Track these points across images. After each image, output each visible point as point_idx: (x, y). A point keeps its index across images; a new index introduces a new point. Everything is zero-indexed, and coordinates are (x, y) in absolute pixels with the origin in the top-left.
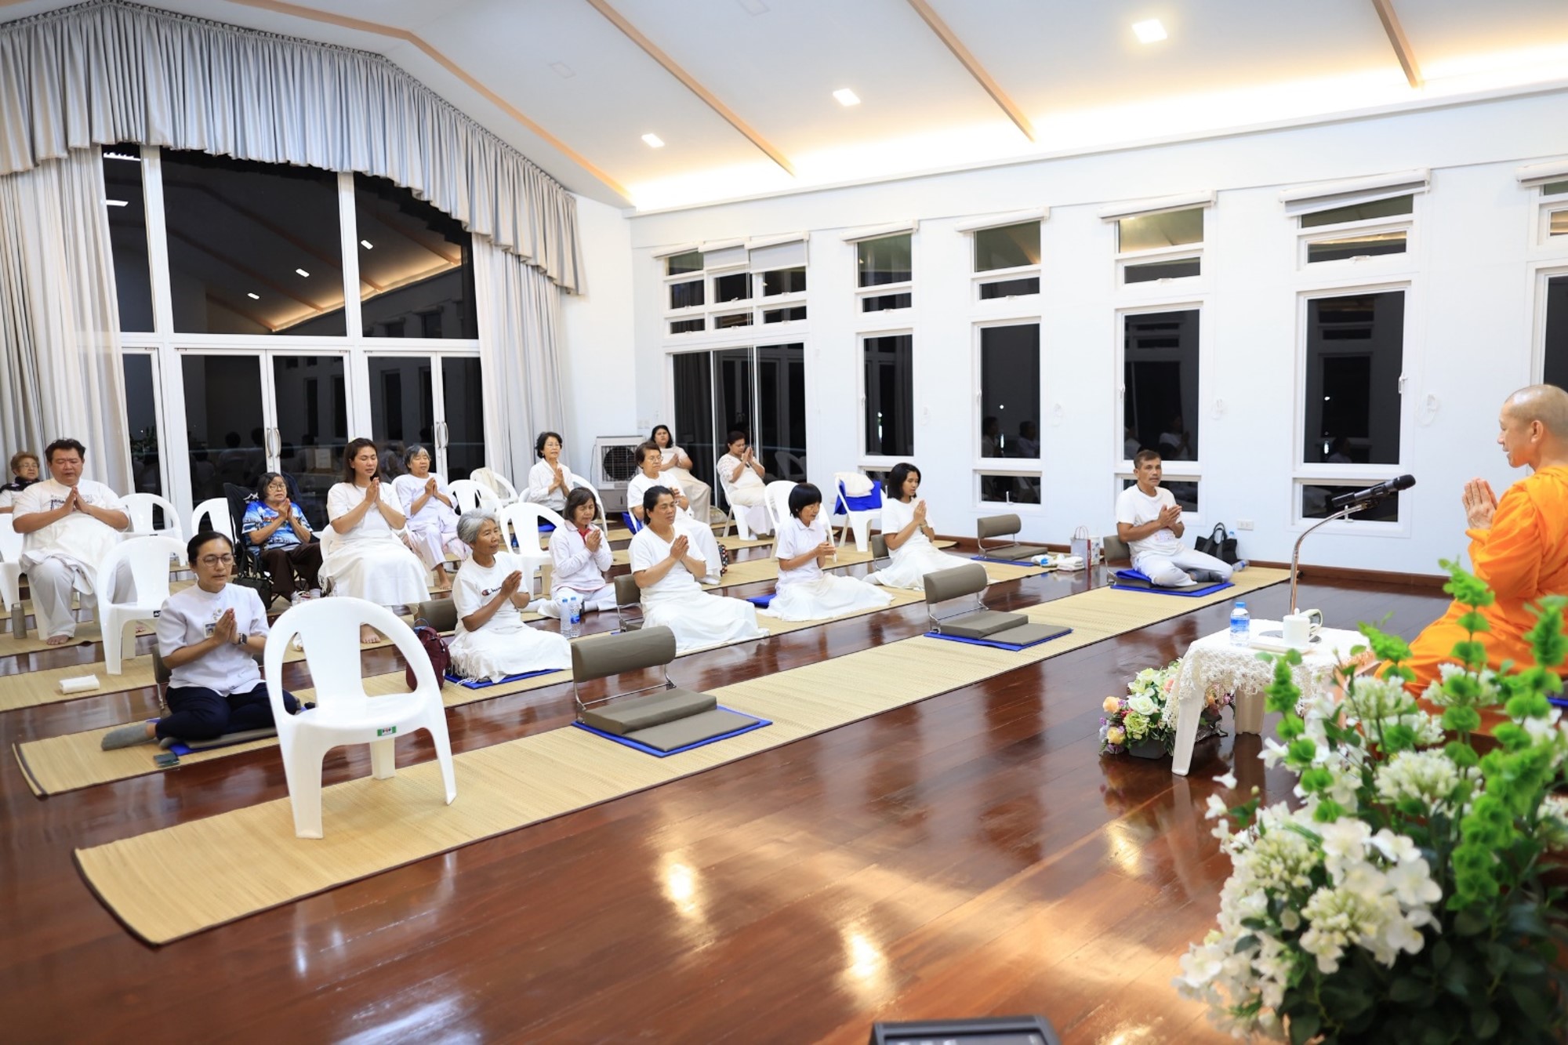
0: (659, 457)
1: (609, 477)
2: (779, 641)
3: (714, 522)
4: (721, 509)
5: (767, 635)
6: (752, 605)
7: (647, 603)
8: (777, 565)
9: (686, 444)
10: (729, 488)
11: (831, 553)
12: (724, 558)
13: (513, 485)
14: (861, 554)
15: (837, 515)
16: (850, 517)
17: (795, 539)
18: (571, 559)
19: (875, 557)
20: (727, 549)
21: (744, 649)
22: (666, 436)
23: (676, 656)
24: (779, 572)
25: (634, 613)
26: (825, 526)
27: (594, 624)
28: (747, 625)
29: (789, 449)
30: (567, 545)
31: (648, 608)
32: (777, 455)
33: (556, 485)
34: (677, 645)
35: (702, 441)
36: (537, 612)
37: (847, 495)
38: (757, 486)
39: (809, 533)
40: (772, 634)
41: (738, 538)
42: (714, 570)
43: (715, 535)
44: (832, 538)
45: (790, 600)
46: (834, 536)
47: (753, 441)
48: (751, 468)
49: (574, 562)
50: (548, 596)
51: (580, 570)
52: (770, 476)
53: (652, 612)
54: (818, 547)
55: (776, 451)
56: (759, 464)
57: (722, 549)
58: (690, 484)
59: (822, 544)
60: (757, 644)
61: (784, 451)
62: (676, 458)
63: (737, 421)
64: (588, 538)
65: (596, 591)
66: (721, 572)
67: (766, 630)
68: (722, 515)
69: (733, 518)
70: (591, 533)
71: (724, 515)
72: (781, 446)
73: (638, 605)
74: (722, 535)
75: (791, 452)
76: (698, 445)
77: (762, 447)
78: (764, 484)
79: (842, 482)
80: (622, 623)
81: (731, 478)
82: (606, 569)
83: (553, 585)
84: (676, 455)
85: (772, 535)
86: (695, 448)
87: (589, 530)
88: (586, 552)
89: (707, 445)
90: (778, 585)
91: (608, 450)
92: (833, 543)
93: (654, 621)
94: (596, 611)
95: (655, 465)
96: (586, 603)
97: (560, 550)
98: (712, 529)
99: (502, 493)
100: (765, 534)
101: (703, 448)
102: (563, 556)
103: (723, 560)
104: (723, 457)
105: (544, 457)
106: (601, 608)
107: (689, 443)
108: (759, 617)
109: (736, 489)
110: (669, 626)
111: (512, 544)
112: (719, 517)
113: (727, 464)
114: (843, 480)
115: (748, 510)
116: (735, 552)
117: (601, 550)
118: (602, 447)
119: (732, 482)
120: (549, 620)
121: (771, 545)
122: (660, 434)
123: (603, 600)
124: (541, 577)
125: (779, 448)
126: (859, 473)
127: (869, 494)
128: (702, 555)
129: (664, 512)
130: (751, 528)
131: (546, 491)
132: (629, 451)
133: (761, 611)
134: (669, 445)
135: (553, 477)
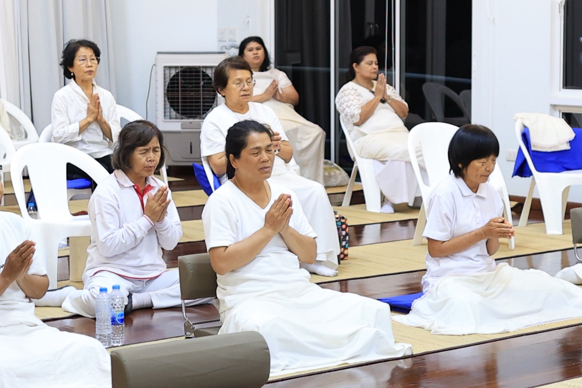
0: (249, 80)
1: (174, 113)
2: (424, 364)
3: (329, 184)
4: (340, 165)
5: (409, 353)
6: (387, 306)
7: (227, 299)
8: (425, 250)
9: (289, 68)
10: (352, 134)
11: (507, 234)
12: (345, 237)
13: (32, 121)
14: (553, 238)
15: (517, 177)
16: (537, 181)
17: (454, 212)
18: (121, 230)
19: (575, 242)
20: (349, 223)
21: (373, 373)
22: (261, 52)
23: (270, 379)
24: (427, 259)
25: (207, 313)
26: (501, 192)
27: (148, 328)
28: (378, 337)
29: (443, 78)
30: (117, 210)
31: (229, 305)
32: (425, 88)
33: (90, 119)
34: (273, 362)
35: (314, 64)
36: (61, 307)
37: (533, 149)
38: (394, 131)
39: (476, 201)
40: (415, 353)
41: (366, 209)
42: (329, 254)
43: (332, 204)
44: (509, 213)
45: (445, 302)
46: (512, 209)
47: (390, 65)
48: (386, 105)
49: (126, 236)
50: (80, 284)
51: (133, 249)
52: (416, 117)
53: (233, 312)
54: (489, 224)
55: (424, 81)
56: (399, 99)
57: (341, 223)
58: (294, 126)
59: (493, 220)
60: (393, 367)
61: (437, 81)
62: (274, 85)
63: (367, 34)
64: (148, 201)
65: (152, 279)
66: (339, 256)
67: (407, 346)
68: (340, 174)
69: (358, 178)
70: (153, 192)
71: (344, 174)
72: (432, 74)
73: (213, 302)
74: (340, 205)
75: (448, 84)
76: (308, 68)
77: (404, 74)
78: (406, 129)
79: (525, 127)
80: (188, 328)
81: (357, 120)
82: (170, 247)
83: (88, 266)
84: (274, 81)
85: (417, 205)
86: (303, 72)
87: (150, 187)
88: (144, 222)
89: (321, 69)
90: (426, 278)
91: (173, 72)
92: (510, 221)
93: (237, 325)
94: (149, 309)
95: (242, 93)
96: (134, 296)
97: (106, 216)
98: (328, 194)
99: (15, 132)
100: (407, 204)
101: (315, 74)
102: (110, 225)
103: (341, 239)
104: (345, 87)
105: (74, 77)
106: (157, 304)
107: (293, 65)
108: (395, 325)
109: (364, 134)
110: (260, 332)
111: (27, 207)
112: (336, 178)
113: (352, 98)
114: (527, 125)
115: (382, 166)
116: (359, 229)
117: (167, 219)
118: (165, 67)
119: (358, 125)
120: (78, 319)
121: (415, 221)
122: (251, 50)
123: (159, 292)
124: (68, 256)
125: (428, 76)
126: (551, 114)
127: (567, 147)
128: (311, 229)
129: (255, 159)
130: (385, 193)
131: (75, 127)
132: (205, 75)
133: (399, 318)
134: (264, 67)
135: (86, 106)
